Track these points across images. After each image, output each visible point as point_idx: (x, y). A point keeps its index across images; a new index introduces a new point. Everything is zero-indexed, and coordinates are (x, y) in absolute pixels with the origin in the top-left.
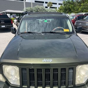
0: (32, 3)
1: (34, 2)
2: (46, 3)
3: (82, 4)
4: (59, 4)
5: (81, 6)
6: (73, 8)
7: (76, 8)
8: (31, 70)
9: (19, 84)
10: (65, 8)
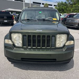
0: (31, 4)
1: (32, 3)
2: (43, 4)
3: (74, 6)
4: (55, 6)
5: (73, 7)
6: (66, 9)
7: (69, 9)
8: (29, 36)
9: (21, 46)
10: (59, 8)
